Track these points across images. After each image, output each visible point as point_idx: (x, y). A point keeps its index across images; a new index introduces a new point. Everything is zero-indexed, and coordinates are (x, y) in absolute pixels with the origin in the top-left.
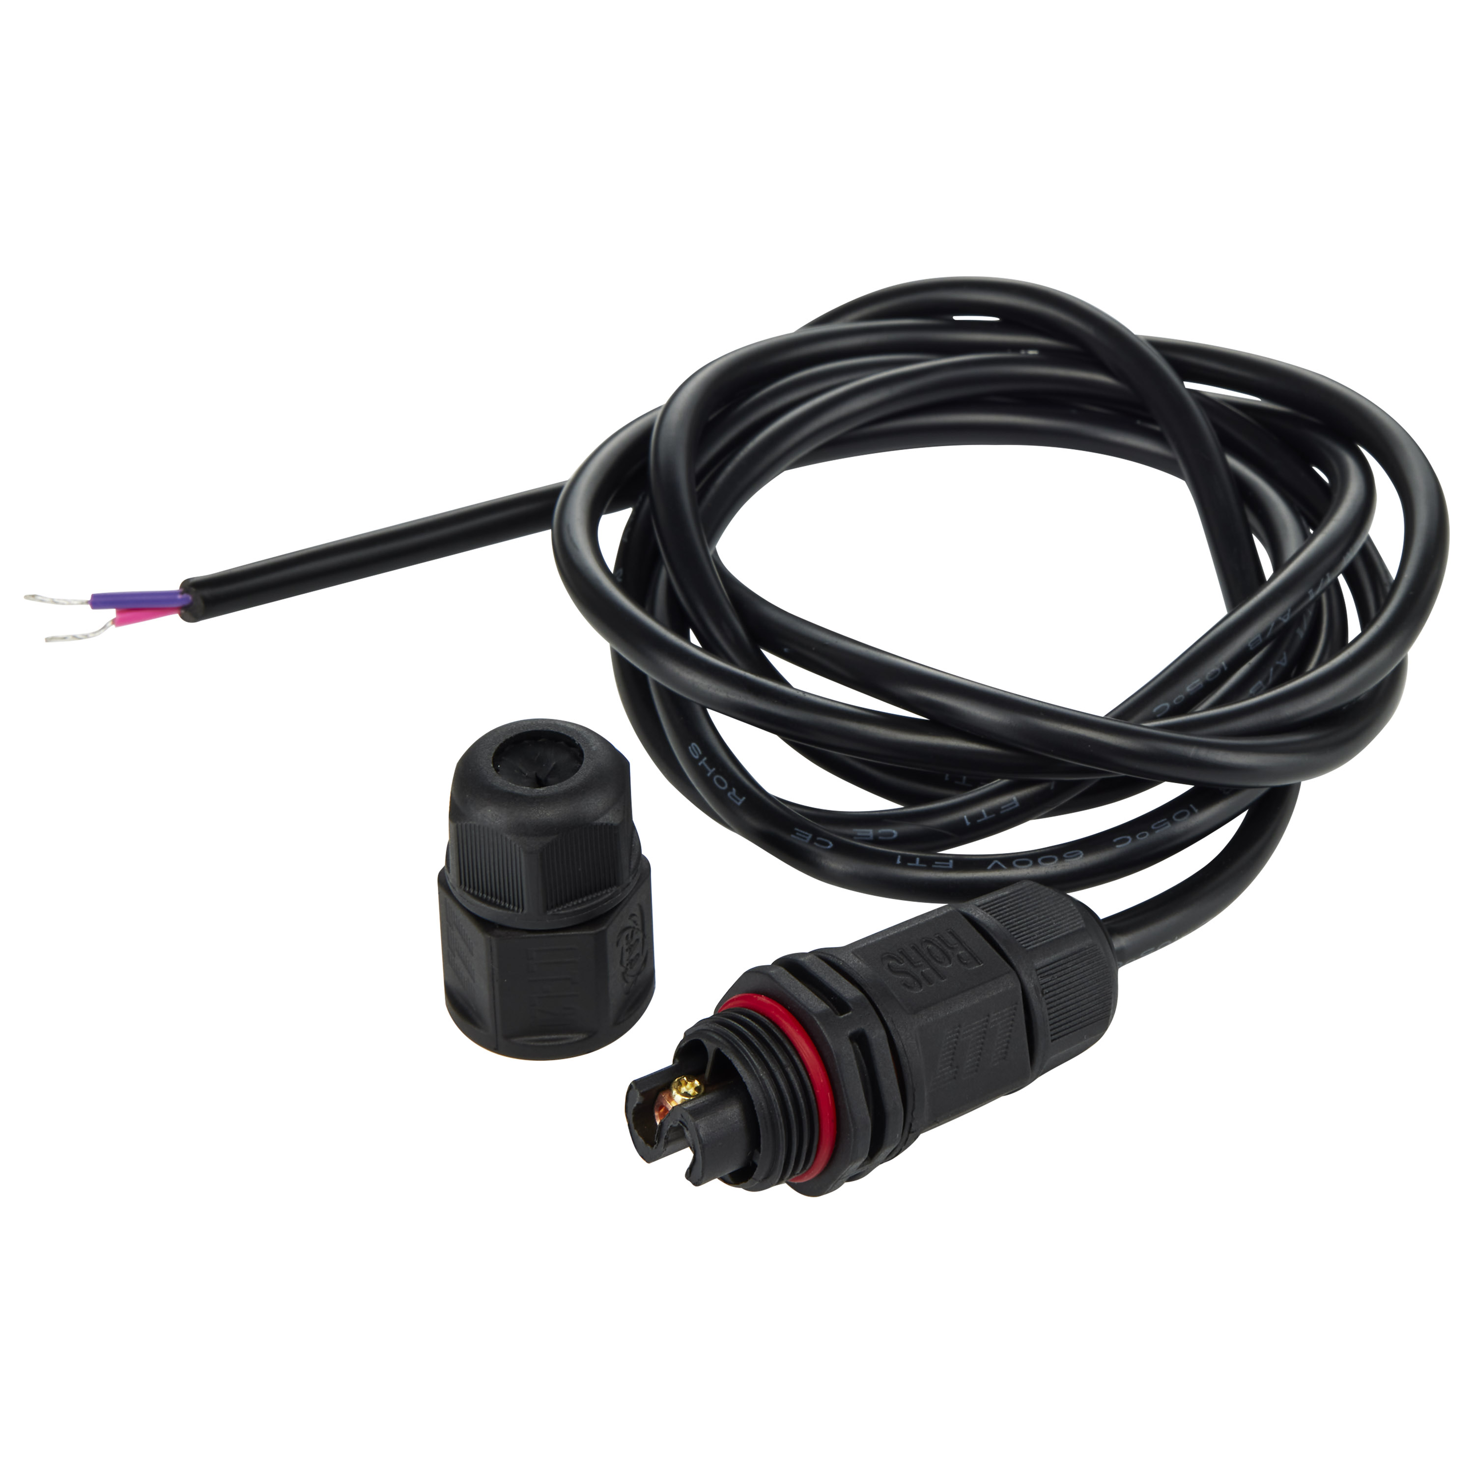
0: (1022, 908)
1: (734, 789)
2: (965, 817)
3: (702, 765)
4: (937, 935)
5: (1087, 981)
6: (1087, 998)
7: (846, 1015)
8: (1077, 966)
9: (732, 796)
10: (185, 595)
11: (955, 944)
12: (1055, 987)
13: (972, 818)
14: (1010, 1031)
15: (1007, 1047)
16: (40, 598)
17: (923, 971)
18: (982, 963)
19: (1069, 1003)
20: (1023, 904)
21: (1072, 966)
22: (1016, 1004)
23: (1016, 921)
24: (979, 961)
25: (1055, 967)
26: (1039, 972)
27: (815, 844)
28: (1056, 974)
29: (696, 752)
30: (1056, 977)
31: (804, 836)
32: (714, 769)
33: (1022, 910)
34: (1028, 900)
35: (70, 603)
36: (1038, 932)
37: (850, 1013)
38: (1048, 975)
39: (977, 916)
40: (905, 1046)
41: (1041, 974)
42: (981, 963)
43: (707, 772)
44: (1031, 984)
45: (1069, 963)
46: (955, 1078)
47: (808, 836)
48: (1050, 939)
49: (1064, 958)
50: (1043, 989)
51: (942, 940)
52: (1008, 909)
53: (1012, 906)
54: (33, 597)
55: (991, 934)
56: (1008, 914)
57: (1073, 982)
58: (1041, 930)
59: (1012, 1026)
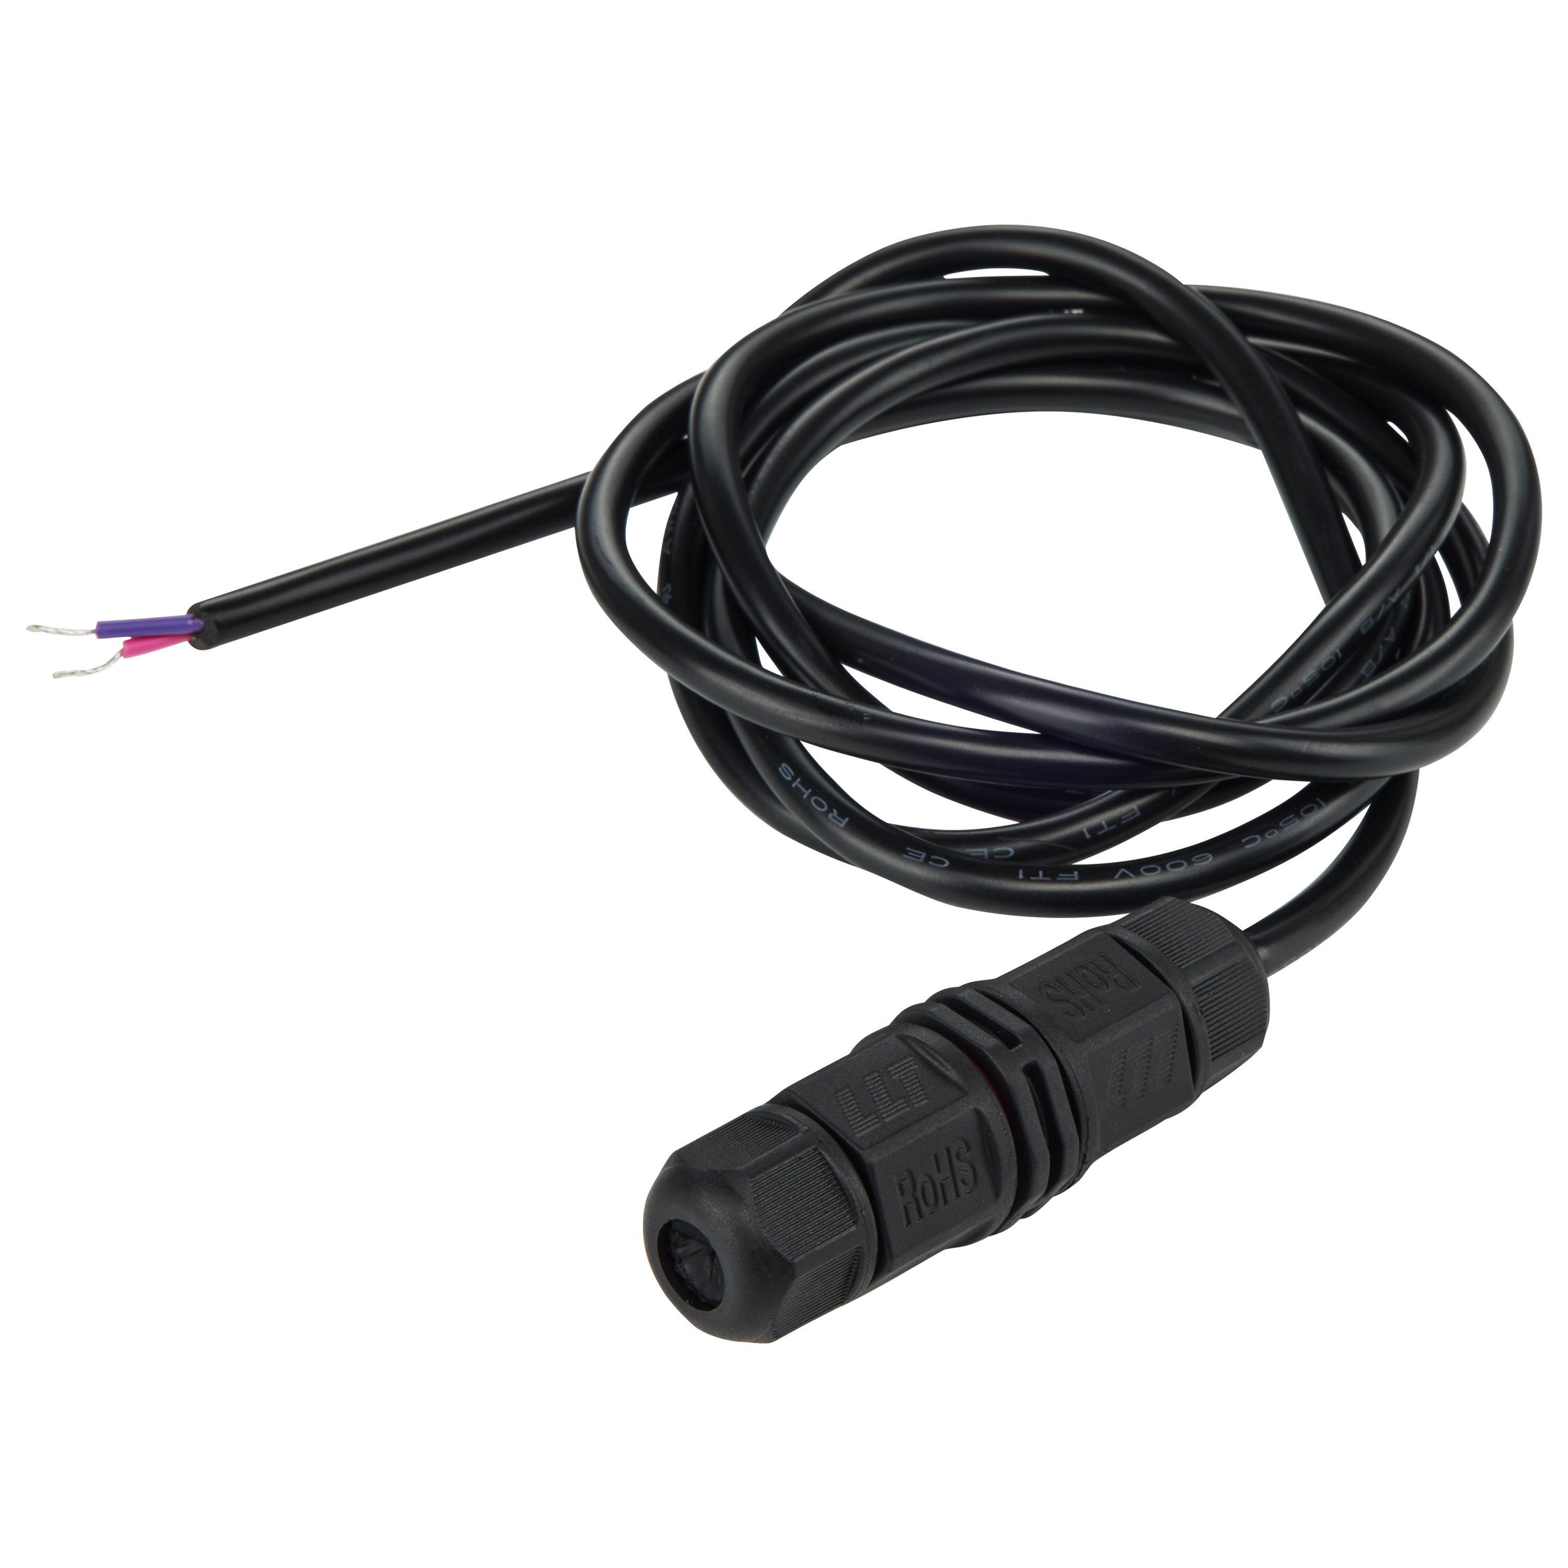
0: (1169, 926)
1: (835, 811)
2: (1085, 830)
3: (796, 786)
4: (1090, 960)
5: (1242, 997)
6: (1242, 1014)
7: (1017, 1048)
8: (1231, 981)
9: (833, 817)
10: (197, 621)
11: (1110, 968)
12: (1212, 1005)
13: (1092, 831)
14: (1173, 1053)
15: (1171, 1070)
16: (44, 629)
17: (1083, 998)
18: (1140, 985)
19: (1226, 1020)
20: (1168, 921)
21: (1227, 982)
22: (1178, 1024)
23: (1165, 940)
24: (1136, 984)
25: (1211, 985)
26: (1195, 990)
27: (930, 863)
28: (1211, 992)
29: (788, 774)
30: (1212, 995)
31: (917, 856)
32: (810, 790)
33: (1169, 928)
34: (1172, 916)
35: (75, 633)
36: (1189, 949)
37: (1021, 1046)
38: (1204, 993)
39: (1126, 938)
40: (1076, 1075)
41: (1198, 992)
42: (1138, 985)
43: (803, 794)
44: (1190, 1003)
45: (1223, 979)
46: (1123, 1105)
47: (921, 855)
48: (1203, 956)
49: (1219, 974)
50: (1201, 1007)
51: (1095, 964)
52: (1154, 928)
53: (1158, 924)
54: (37, 627)
55: (1143, 954)
56: (1155, 933)
57: (1229, 998)
58: (1192, 947)
59: (1174, 1047)
